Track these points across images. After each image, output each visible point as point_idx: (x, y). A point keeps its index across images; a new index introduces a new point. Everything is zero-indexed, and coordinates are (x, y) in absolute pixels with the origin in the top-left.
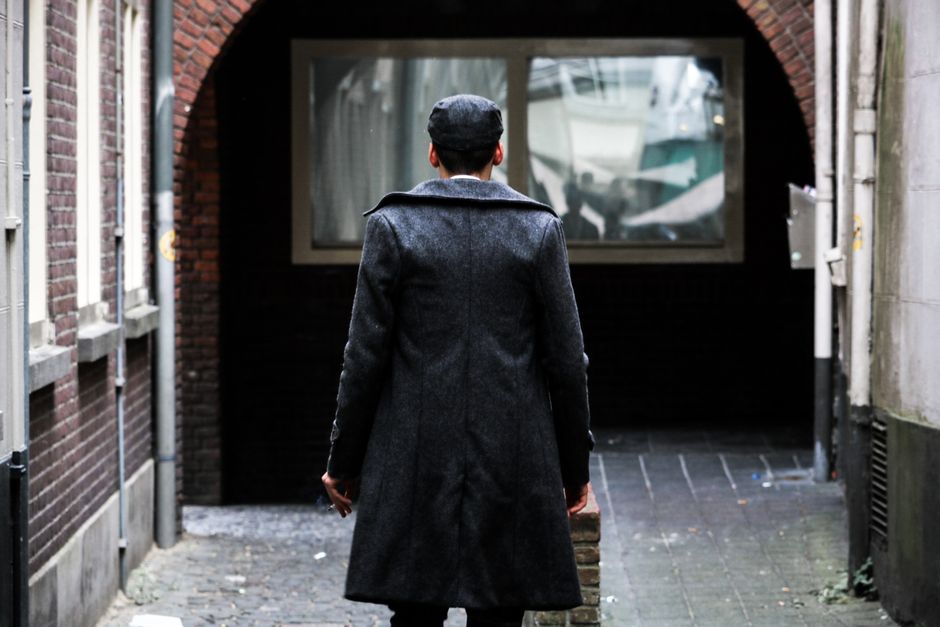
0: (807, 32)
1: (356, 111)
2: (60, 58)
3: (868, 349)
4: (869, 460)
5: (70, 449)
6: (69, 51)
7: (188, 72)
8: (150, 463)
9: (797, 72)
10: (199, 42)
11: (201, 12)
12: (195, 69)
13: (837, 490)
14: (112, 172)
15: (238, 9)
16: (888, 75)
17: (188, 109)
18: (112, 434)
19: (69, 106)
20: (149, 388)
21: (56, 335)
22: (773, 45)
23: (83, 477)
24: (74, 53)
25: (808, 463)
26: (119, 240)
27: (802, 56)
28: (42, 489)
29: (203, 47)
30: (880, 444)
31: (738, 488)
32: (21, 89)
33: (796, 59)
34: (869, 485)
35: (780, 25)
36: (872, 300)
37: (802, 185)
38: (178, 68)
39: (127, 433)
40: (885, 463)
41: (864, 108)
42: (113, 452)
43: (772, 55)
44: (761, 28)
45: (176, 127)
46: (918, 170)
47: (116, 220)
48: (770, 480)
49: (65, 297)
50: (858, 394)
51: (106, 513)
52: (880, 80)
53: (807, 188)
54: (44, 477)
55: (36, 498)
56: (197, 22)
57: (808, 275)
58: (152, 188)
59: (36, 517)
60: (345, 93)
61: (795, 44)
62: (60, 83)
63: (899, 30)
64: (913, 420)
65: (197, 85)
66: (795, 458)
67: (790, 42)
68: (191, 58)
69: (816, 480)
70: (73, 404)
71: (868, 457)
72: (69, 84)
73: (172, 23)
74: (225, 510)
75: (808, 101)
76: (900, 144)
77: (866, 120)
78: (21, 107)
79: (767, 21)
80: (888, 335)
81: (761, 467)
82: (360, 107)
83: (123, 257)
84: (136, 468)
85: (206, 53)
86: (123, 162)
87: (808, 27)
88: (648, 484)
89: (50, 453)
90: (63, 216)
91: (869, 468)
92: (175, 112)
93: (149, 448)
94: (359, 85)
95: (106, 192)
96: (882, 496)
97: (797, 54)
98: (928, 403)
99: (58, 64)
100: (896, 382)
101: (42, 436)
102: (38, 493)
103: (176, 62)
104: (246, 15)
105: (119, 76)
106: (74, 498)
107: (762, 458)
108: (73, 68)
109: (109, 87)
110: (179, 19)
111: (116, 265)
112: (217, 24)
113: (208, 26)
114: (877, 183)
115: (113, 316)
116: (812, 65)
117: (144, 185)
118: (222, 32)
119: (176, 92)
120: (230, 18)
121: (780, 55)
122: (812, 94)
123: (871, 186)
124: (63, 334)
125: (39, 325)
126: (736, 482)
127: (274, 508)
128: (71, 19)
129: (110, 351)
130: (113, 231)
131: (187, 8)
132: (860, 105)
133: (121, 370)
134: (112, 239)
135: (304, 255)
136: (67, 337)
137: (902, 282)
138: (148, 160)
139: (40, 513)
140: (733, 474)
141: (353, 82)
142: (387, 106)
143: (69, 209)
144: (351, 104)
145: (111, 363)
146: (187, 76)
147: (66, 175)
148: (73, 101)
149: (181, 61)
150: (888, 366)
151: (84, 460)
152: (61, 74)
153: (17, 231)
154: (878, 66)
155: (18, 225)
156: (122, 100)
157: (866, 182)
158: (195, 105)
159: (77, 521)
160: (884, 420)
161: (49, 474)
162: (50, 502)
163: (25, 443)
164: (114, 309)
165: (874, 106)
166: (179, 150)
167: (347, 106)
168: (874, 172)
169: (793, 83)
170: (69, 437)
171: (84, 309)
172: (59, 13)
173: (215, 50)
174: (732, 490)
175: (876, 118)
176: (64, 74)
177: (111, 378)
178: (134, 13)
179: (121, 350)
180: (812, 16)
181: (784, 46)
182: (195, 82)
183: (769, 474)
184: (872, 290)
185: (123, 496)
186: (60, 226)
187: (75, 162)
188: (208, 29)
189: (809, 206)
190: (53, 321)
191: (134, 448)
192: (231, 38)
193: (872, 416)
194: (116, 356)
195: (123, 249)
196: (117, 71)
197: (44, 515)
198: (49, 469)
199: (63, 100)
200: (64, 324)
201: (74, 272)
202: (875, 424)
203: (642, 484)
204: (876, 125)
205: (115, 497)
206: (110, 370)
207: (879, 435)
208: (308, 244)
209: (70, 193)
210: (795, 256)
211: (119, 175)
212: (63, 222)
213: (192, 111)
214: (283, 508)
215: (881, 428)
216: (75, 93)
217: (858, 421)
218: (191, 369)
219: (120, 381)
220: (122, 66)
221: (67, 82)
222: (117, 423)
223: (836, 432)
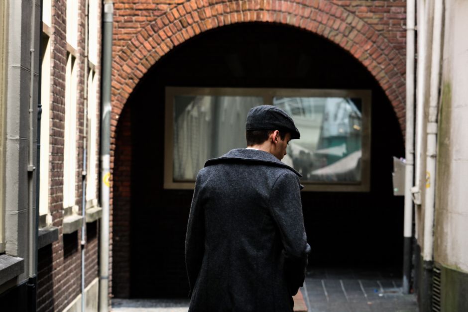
0: (403, 87)
1: (194, 120)
2: (58, 91)
3: (432, 234)
4: (431, 286)
5: (58, 275)
6: (62, 88)
7: (118, 100)
8: (97, 280)
9: (398, 105)
10: (123, 86)
11: (124, 73)
12: (121, 99)
13: (413, 298)
14: (81, 146)
15: (141, 72)
16: (444, 107)
17: (117, 117)
18: (79, 267)
19: (61, 114)
20: (97, 245)
21: (53, 220)
22: (387, 92)
23: (65, 288)
24: (64, 90)
25: (400, 285)
26: (84, 177)
27: (400, 98)
28: (44, 294)
29: (125, 88)
30: (437, 278)
31: (368, 296)
32: (37, 105)
33: (397, 99)
34: (431, 298)
35: (391, 84)
36: (434, 211)
37: (399, 157)
38: (113, 98)
39: (86, 266)
40: (439, 288)
41: (432, 122)
42: (79, 275)
43: (386, 97)
44: (382, 85)
45: (112, 125)
46: (457, 151)
47: (83, 168)
48: (382, 293)
49: (58, 203)
50: (427, 255)
51: (75, 304)
52: (440, 109)
53: (401, 159)
54: (45, 288)
55: (41, 298)
56: (122, 78)
57: (402, 199)
58: (100, 153)
59: (41, 307)
60: (189, 112)
61: (397, 93)
62: (58, 103)
63: (449, 86)
64: (454, 268)
65: (122, 106)
66: (394, 283)
67: (395, 92)
68: (119, 94)
69: (403, 293)
70: (60, 253)
71: (431, 285)
72: (62, 104)
73: (111, 77)
74: (131, 301)
75: (402, 119)
76: (449, 139)
77: (432, 128)
78: (37, 113)
79: (385, 81)
80: (442, 228)
81: (378, 286)
82: (196, 118)
83: (86, 185)
84: (90, 282)
85: (126, 92)
86: (87, 141)
87: (403, 85)
88: (326, 293)
89: (48, 277)
90: (57, 165)
91: (432, 290)
92: (111, 118)
93: (96, 273)
94: (195, 108)
95: (78, 155)
96: (438, 303)
97: (398, 97)
98: (461, 261)
99: (57, 95)
100: (445, 250)
101: (45, 269)
102: (42, 296)
103: (112, 95)
104: (145, 75)
105: (85, 101)
106: (60, 297)
107: (378, 282)
108: (64, 97)
109: (81, 106)
110: (114, 76)
111: (82, 188)
112: (132, 78)
113: (127, 80)
114: (438, 157)
115: (80, 212)
116: (405, 102)
117: (96, 151)
118: (134, 82)
119: (113, 109)
120: (138, 75)
121: (391, 97)
122: (404, 116)
123: (435, 158)
124: (56, 221)
125: (44, 216)
126: (367, 293)
127: (153, 301)
128: (63, 73)
129: (78, 228)
130: (81, 173)
131: (118, 71)
132: (430, 120)
133: (84, 237)
134: (81, 176)
135: (169, 185)
136: (58, 222)
137: (449, 203)
138: (99, 140)
139: (43, 305)
140: (365, 290)
141: (193, 107)
142: (208, 118)
143: (60, 162)
144: (192, 117)
145: (79, 234)
146: (117, 102)
147: (59, 146)
148: (63, 112)
149: (115, 95)
150: (442, 242)
151: (65, 279)
152: (58, 99)
153: (34, 172)
154: (438, 103)
155: (34, 170)
156: (87, 112)
157: (433, 156)
158: (121, 115)
159: (61, 308)
160: (439, 268)
161: (48, 287)
162: (48, 300)
163: (36, 273)
164: (81, 209)
165: (437, 121)
166: (113, 136)
167: (189, 118)
168: (436, 152)
169: (396, 110)
170: (58, 269)
171: (67, 209)
172: (57, 70)
173: (130, 90)
174: (365, 297)
175: (437, 127)
176: (59, 99)
177: (79, 241)
178: (94, 73)
179: (84, 228)
180: (405, 79)
181: (392, 93)
182: (121, 105)
183: (382, 290)
184: (434, 206)
185: (83, 296)
186: (56, 170)
187: (64, 140)
188: (127, 81)
189: (403, 167)
190: (52, 215)
191: (89, 273)
192: (138, 85)
193: (433, 266)
194: (81, 231)
195: (86, 181)
196: (84, 99)
197: (45, 306)
198: (48, 284)
199: (58, 111)
200: (56, 216)
201: (62, 191)
202: (435, 270)
203: (323, 294)
204: (437, 130)
205: (80, 296)
206: (79, 237)
207: (436, 274)
208: (171, 180)
209: (61, 155)
210: (396, 190)
211: (85, 147)
212: (57, 168)
213: (119, 118)
214: (158, 300)
215: (438, 271)
216: (64, 108)
217: (427, 268)
218: (117, 236)
219: (83, 242)
220: (87, 97)
221: (60, 102)
222: (81, 262)
223: (413, 271)
